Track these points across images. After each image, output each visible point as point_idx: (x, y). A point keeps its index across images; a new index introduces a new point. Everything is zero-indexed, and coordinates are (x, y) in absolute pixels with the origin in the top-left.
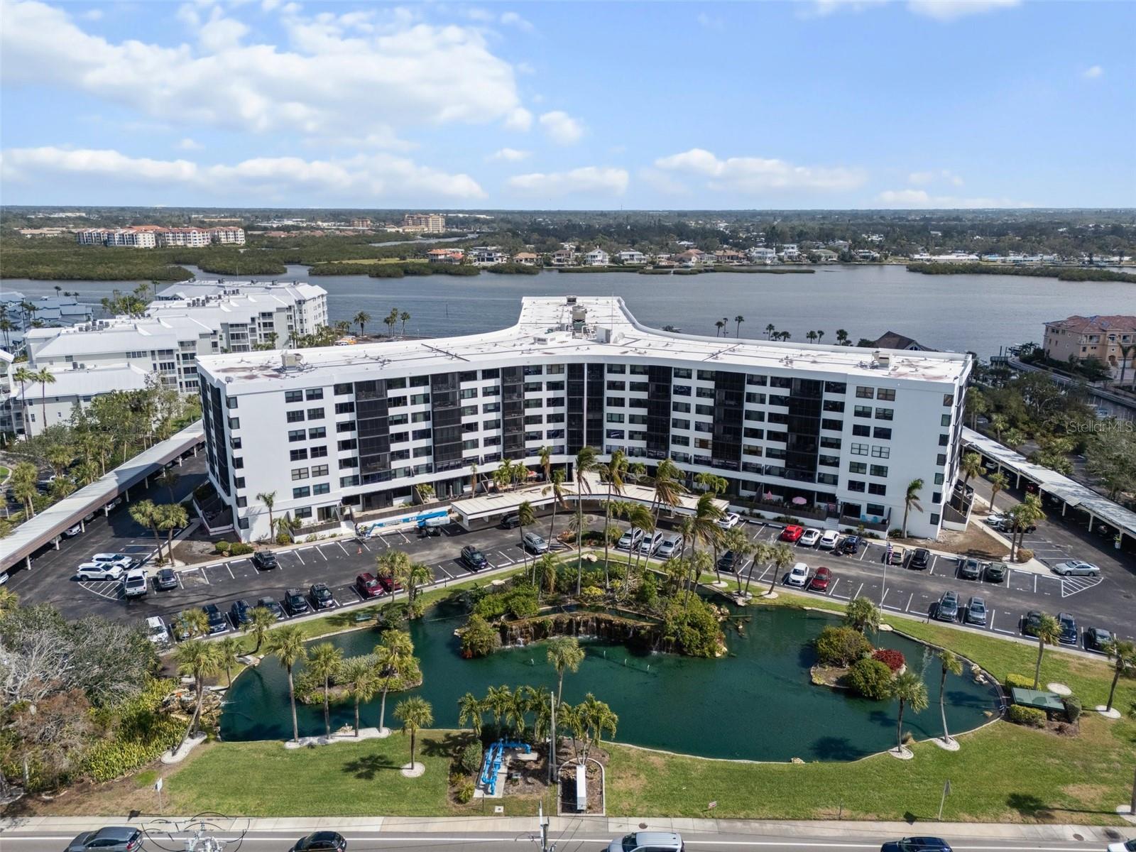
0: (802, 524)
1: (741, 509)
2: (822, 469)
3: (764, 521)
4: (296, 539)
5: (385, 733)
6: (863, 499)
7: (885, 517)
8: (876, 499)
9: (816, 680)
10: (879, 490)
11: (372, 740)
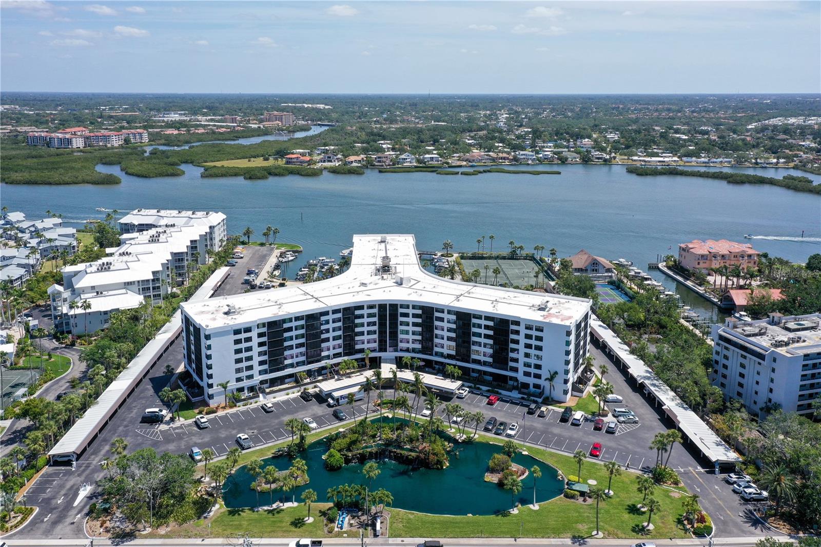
0: (500, 394)
1: (470, 384)
2: (511, 364)
3: (481, 391)
4: (238, 404)
5: (296, 504)
6: (531, 381)
7: (541, 391)
8: (537, 381)
9: (486, 480)
10: (538, 376)
11: (291, 508)
